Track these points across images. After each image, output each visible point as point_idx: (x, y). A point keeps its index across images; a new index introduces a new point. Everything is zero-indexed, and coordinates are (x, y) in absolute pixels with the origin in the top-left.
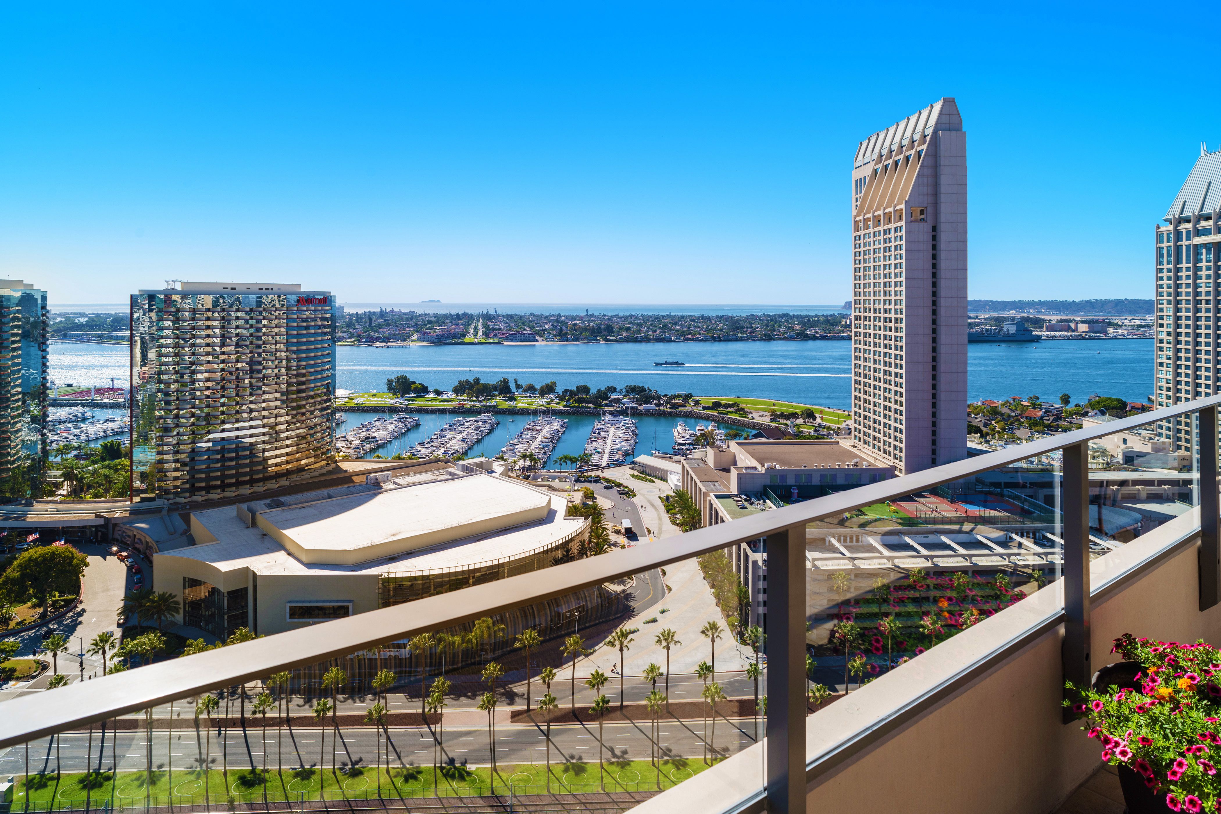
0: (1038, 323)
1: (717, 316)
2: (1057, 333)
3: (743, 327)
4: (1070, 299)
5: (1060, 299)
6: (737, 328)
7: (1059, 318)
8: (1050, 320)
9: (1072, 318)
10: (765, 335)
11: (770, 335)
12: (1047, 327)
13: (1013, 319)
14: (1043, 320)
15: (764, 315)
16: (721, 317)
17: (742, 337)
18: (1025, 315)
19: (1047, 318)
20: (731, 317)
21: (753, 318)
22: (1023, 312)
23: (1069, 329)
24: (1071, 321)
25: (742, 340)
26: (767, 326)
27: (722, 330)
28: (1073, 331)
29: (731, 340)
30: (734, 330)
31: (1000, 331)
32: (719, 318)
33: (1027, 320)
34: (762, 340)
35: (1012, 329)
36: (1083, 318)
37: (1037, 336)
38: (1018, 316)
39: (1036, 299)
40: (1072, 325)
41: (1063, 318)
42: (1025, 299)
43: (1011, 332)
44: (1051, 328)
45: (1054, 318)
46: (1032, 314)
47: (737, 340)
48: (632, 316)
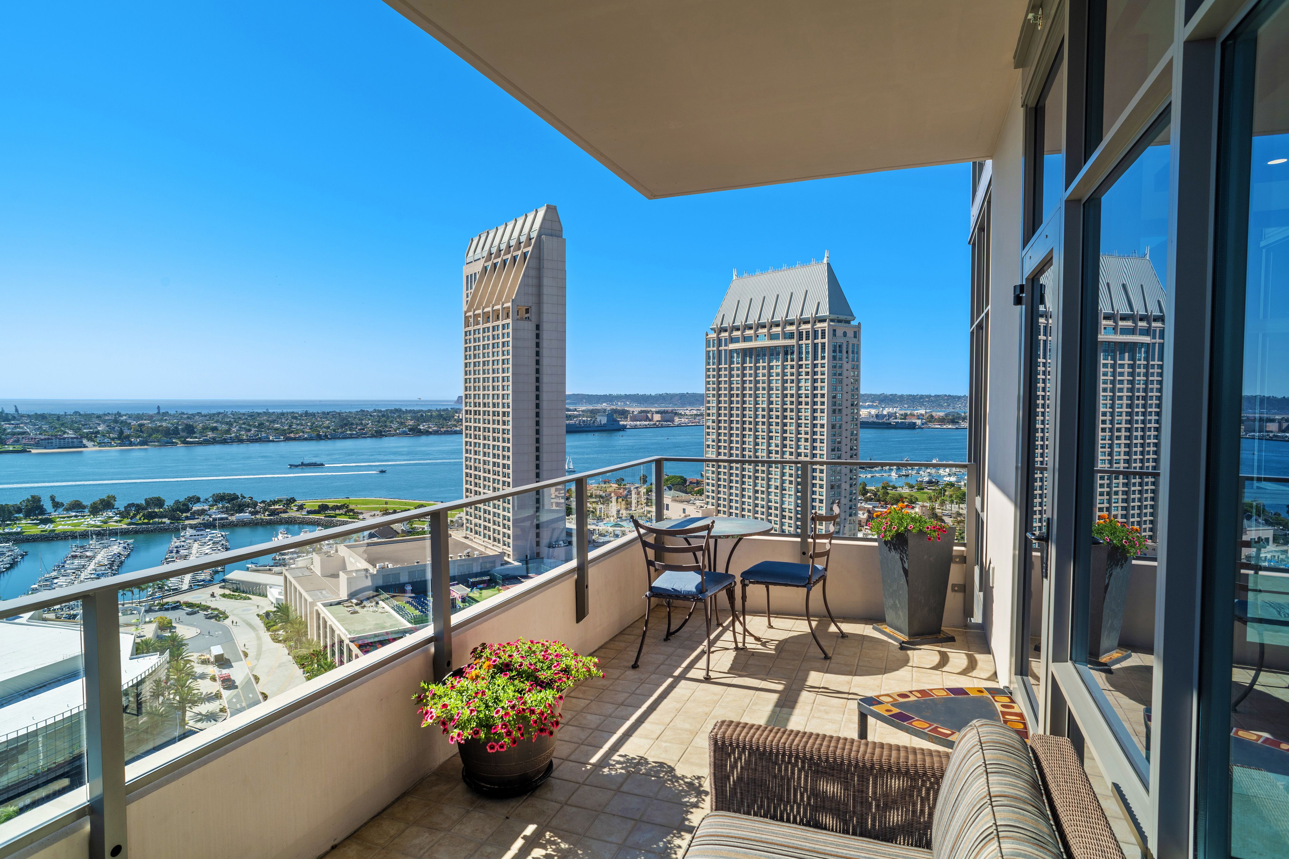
0: (624, 414)
1: (324, 413)
2: (638, 423)
3: (352, 424)
4: (648, 393)
5: (641, 393)
6: (346, 425)
7: (640, 409)
8: (633, 412)
9: (649, 409)
10: (376, 432)
11: (381, 432)
12: (631, 417)
13: (605, 411)
14: (628, 411)
15: (375, 411)
16: (328, 413)
17: (351, 434)
18: (614, 407)
19: (631, 409)
20: (339, 414)
21: (364, 414)
22: (613, 405)
23: (647, 419)
24: (648, 412)
25: (351, 437)
26: (379, 422)
27: (329, 427)
28: (650, 420)
29: (339, 438)
30: (341, 427)
31: (594, 422)
32: (325, 415)
33: (615, 411)
34: (373, 436)
35: (604, 420)
36: (657, 409)
37: (623, 425)
38: (609, 408)
39: (623, 394)
40: (649, 415)
41: (642, 409)
42: (615, 393)
43: (603, 423)
44: (634, 419)
45: (635, 409)
46: (619, 406)
47: (345, 438)
48: (219, 413)
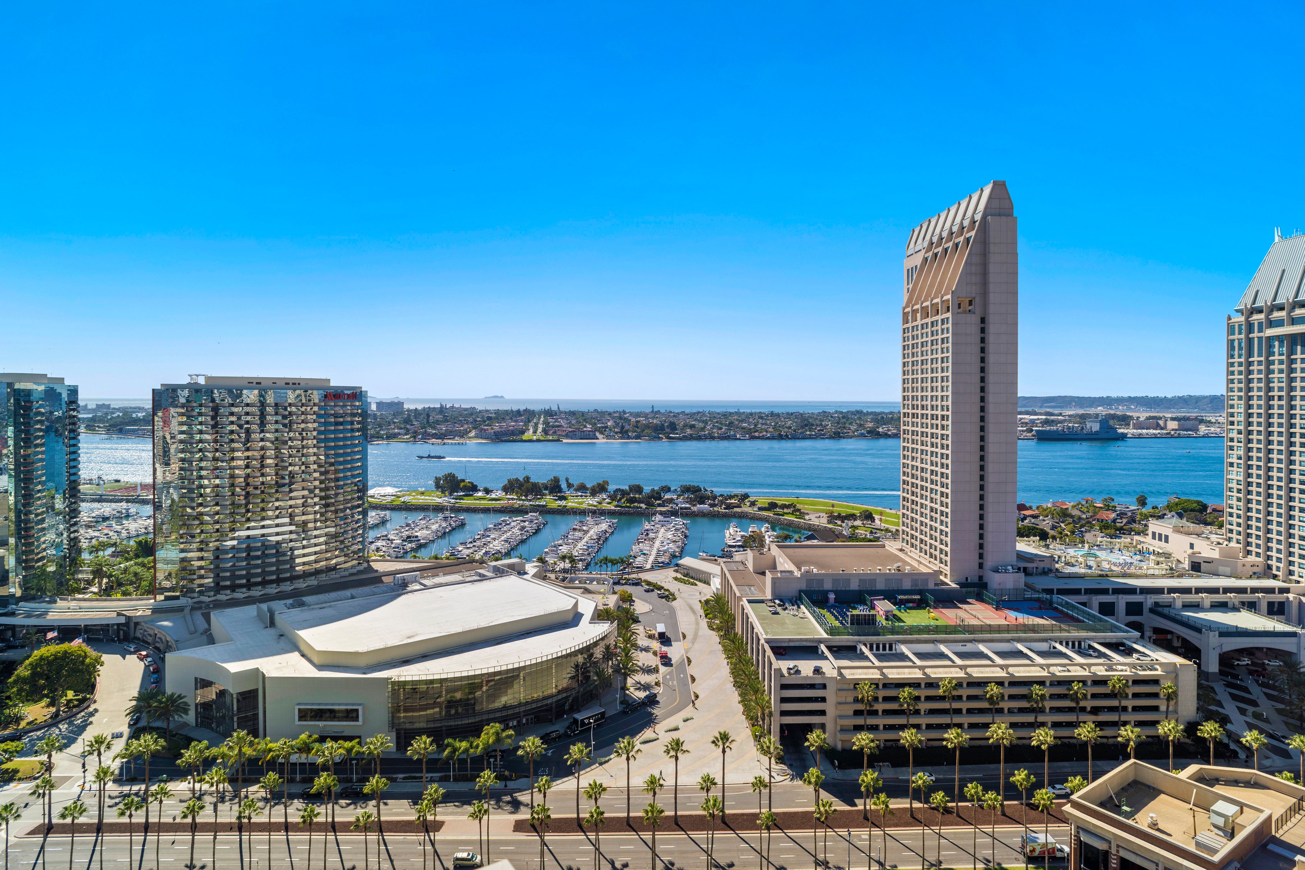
0: (1125, 420)
1: (788, 414)
2: (1145, 431)
3: (812, 425)
4: (1161, 395)
5: (1151, 395)
6: (806, 425)
7: (1148, 415)
8: (1138, 418)
9: (1161, 415)
10: (835, 433)
11: (839, 433)
12: (1134, 424)
13: (1097, 415)
14: (1131, 417)
15: (836, 412)
16: (792, 414)
17: (810, 435)
18: (1112, 412)
19: (1135, 415)
20: (801, 414)
21: (825, 415)
22: (1111, 409)
23: (1158, 426)
24: (1160, 418)
25: (810, 437)
26: (838, 423)
27: (790, 428)
28: (1162, 429)
30: (802, 427)
31: (1082, 429)
32: (789, 415)
33: (1113, 417)
34: (831, 438)
35: (1096, 427)
36: (1174, 415)
37: (1122, 433)
38: (1104, 413)
39: (1126, 395)
40: (1161, 423)
41: (1152, 415)
42: (1114, 394)
43: (1094, 430)
44: (1139, 426)
45: (1143, 415)
46: (1120, 410)
47: (804, 438)
48: (699, 413)
